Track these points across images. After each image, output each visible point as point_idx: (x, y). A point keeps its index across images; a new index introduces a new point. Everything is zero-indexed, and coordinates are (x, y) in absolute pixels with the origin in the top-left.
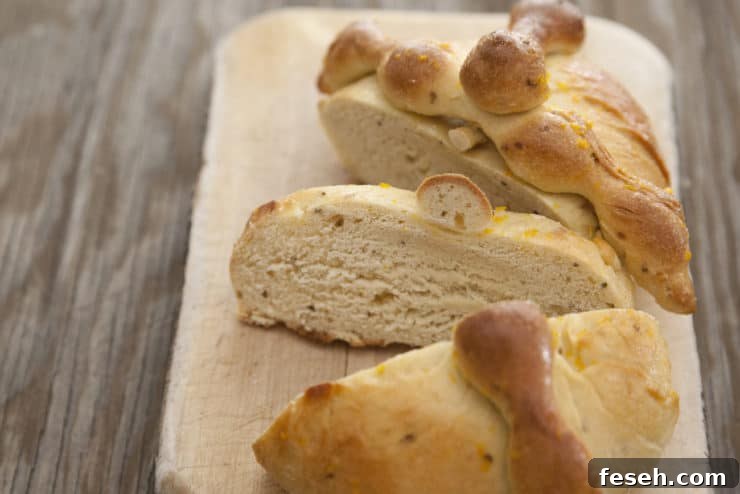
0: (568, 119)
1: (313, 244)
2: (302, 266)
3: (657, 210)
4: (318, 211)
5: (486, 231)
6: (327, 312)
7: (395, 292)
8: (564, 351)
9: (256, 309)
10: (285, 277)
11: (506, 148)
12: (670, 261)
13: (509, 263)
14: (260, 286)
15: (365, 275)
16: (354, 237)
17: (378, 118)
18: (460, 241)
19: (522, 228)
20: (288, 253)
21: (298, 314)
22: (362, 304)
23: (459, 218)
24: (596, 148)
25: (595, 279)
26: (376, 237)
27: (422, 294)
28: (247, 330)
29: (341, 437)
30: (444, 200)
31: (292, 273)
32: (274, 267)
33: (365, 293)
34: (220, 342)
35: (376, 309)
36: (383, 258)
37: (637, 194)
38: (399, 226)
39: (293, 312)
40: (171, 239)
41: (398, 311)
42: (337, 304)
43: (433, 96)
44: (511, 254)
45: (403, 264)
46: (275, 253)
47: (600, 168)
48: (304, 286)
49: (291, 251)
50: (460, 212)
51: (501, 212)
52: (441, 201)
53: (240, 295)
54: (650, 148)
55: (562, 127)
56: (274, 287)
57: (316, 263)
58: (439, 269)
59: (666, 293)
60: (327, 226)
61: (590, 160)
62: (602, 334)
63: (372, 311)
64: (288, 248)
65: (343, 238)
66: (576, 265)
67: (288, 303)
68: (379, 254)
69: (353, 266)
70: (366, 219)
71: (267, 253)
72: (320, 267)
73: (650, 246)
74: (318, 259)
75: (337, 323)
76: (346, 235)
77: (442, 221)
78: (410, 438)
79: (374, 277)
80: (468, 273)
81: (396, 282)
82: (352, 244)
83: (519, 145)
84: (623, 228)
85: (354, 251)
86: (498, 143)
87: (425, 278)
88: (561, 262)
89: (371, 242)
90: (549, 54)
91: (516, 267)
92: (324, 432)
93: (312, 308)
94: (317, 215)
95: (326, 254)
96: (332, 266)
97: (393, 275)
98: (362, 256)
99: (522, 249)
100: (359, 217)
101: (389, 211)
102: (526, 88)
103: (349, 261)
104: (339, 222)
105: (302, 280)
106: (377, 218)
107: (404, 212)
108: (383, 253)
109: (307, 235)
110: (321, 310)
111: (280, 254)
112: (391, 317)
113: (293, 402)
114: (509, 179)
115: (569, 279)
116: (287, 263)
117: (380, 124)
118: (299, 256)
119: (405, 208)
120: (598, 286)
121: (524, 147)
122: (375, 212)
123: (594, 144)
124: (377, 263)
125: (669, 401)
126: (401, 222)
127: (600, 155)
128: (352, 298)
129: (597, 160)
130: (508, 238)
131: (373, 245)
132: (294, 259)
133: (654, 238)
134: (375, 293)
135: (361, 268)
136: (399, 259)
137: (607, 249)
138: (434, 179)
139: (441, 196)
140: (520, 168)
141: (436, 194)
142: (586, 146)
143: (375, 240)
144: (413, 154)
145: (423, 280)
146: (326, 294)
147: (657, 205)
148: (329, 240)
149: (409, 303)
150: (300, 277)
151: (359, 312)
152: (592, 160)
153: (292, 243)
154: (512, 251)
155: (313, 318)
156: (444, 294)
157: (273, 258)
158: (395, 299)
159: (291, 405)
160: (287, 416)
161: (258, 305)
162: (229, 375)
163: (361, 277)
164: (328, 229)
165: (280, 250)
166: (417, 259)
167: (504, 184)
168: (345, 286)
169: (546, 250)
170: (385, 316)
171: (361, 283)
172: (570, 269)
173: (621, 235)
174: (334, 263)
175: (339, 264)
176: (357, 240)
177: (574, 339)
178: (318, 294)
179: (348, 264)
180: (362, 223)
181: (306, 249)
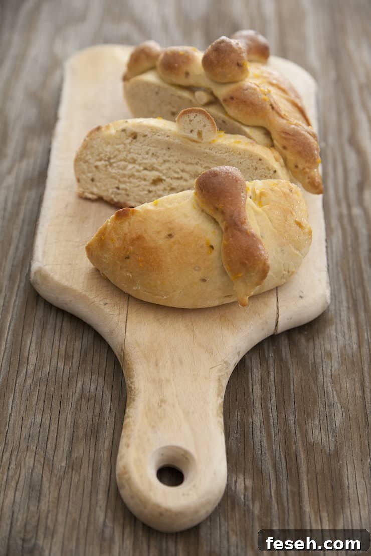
0: (258, 86)
1: (120, 149)
2: (114, 163)
3: (303, 135)
4: (124, 130)
5: (213, 141)
6: (126, 190)
7: (164, 178)
8: (252, 197)
9: (88, 189)
10: (104, 169)
11: (225, 100)
12: (309, 161)
13: (225, 159)
14: (90, 175)
15: (149, 168)
16: (143, 146)
17: (157, 89)
18: (200, 147)
19: (232, 140)
20: (106, 155)
21: (111, 191)
22: (146, 185)
23: (199, 134)
24: (272, 102)
25: (270, 168)
26: (154, 145)
27: (178, 179)
28: (82, 201)
29: (134, 236)
30: (191, 123)
31: (108, 167)
32: (99, 163)
33: (148, 178)
34: (67, 206)
35: (153, 188)
36: (158, 157)
37: (293, 126)
38: (167, 139)
39: (108, 190)
40: (39, 161)
41: (165, 190)
42: (132, 185)
43: (187, 74)
44: (226, 154)
45: (168, 161)
46: (99, 155)
47: (274, 112)
48: (114, 175)
49: (108, 154)
50: (200, 129)
51: (222, 133)
53: (79, 181)
54: (302, 111)
55: (255, 89)
56: (98, 176)
57: (121, 160)
58: (187, 164)
59: (307, 181)
60: (128, 139)
61: (269, 107)
62: (272, 190)
63: (151, 189)
64: (106, 152)
65: (137, 146)
66: (260, 160)
67: (105, 185)
68: (156, 155)
69: (141, 162)
70: (149, 135)
71: (95, 155)
72: (123, 163)
73: (299, 153)
74: (123, 158)
75: (131, 198)
76: (138, 144)
77: (190, 135)
78: (170, 236)
79: (153, 169)
80: (203, 166)
81: (165, 172)
82: (141, 149)
83: (232, 98)
84: (286, 143)
85: (142, 154)
86: (221, 99)
87: (180, 169)
88: (252, 158)
89: (152, 148)
90: (250, 61)
91: (229, 162)
92: (126, 234)
93: (118, 188)
94: (123, 133)
95: (127, 156)
96: (130, 163)
97: (164, 167)
98: (147, 156)
99: (232, 151)
100: (146, 134)
101: (162, 130)
102: (236, 67)
103: (139, 159)
104: (135, 136)
105: (114, 171)
106: (156, 134)
107: (170, 130)
108: (158, 154)
109: (117, 144)
110: (123, 189)
111: (102, 155)
112: (161, 193)
113: (109, 220)
114: (226, 118)
115: (256, 169)
116: (105, 161)
117: (157, 93)
118: (112, 156)
119: (170, 128)
120: (272, 172)
121: (235, 99)
122: (154, 131)
123: (271, 100)
124: (154, 160)
125: (306, 230)
126: (168, 136)
127: (274, 105)
128: (140, 182)
129: (273, 108)
130: (225, 145)
131: (153, 150)
132: (109, 158)
133: (301, 148)
134: (153, 178)
135: (146, 164)
136: (166, 158)
137: (277, 154)
138: (187, 111)
139: (190, 121)
140: (232, 111)
141: (188, 119)
142: (268, 100)
143: (154, 147)
144: (175, 110)
145: (179, 170)
146: (126, 179)
147: (303, 132)
148: (129, 146)
149: (171, 184)
150: (112, 169)
151: (144, 190)
152: (270, 107)
153: (108, 149)
154: (226, 152)
155: (118, 194)
156: (190, 179)
157: (98, 158)
158: (164, 182)
159: (108, 222)
160: (105, 228)
161: (89, 186)
162: (71, 222)
163: (146, 169)
164: (128, 141)
165: (101, 153)
166: (176, 158)
167: (224, 122)
168: (137, 174)
169: (245, 151)
170: (158, 193)
171: (146, 172)
172: (257, 163)
173: (285, 148)
174: (131, 161)
175: (134, 161)
176: (144, 147)
177: (258, 192)
178: (122, 180)
179: (139, 161)
180: (147, 137)
181: (116, 153)
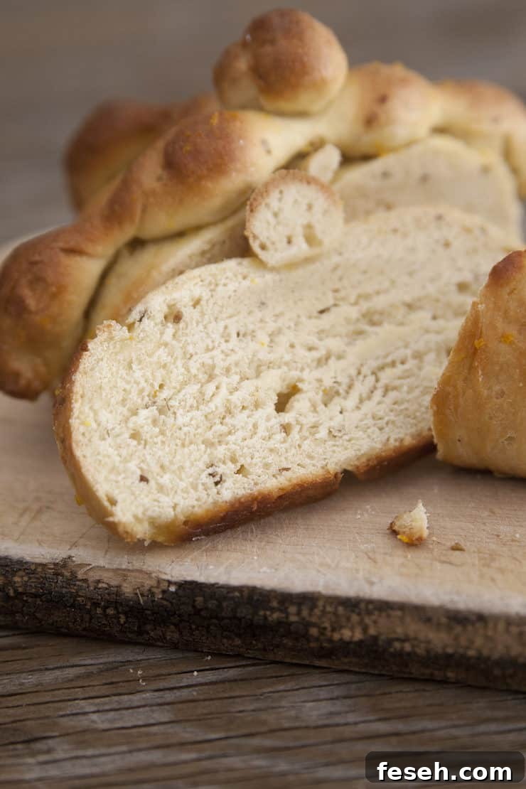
1: (163, 362)
2: (168, 401)
4: (143, 316)
6: (233, 458)
7: (296, 376)
10: (155, 430)
14: (132, 467)
16: (205, 327)
20: (141, 392)
22: (267, 418)
23: (311, 239)
27: (324, 360)
30: (281, 218)
31: (162, 418)
32: (136, 422)
36: (254, 334)
38: (246, 283)
39: (193, 485)
41: (314, 405)
42: (240, 434)
45: (279, 330)
46: (124, 402)
48: (186, 429)
49: (143, 386)
50: (305, 222)
52: (278, 223)
56: (150, 459)
57: (182, 386)
60: (165, 329)
64: (138, 384)
65: (194, 334)
68: (246, 333)
69: (226, 364)
70: (204, 294)
72: (190, 390)
74: (181, 379)
76: (194, 328)
81: (287, 359)
82: (209, 337)
85: (216, 344)
94: (145, 322)
95: (186, 366)
97: (281, 351)
98: (229, 345)
100: (195, 296)
103: (219, 360)
104: (176, 315)
106: (216, 286)
108: (251, 327)
111: (133, 399)
116: (146, 407)
124: (250, 347)
126: (245, 277)
128: (251, 415)
131: (232, 325)
132: (153, 396)
135: (237, 364)
136: (271, 326)
139: (276, 215)
141: (269, 216)
143: (230, 317)
145: (313, 340)
146: (219, 429)
148: (176, 345)
149: (319, 382)
153: (137, 374)
157: (127, 410)
158: (301, 387)
161: (145, 501)
163: (243, 376)
164: (169, 333)
165: (127, 392)
166: (289, 315)
168: (234, 399)
170: (304, 421)
171: (250, 385)
176: (210, 327)
178: (209, 436)
179: (221, 363)
180: (203, 303)
181: (160, 374)
